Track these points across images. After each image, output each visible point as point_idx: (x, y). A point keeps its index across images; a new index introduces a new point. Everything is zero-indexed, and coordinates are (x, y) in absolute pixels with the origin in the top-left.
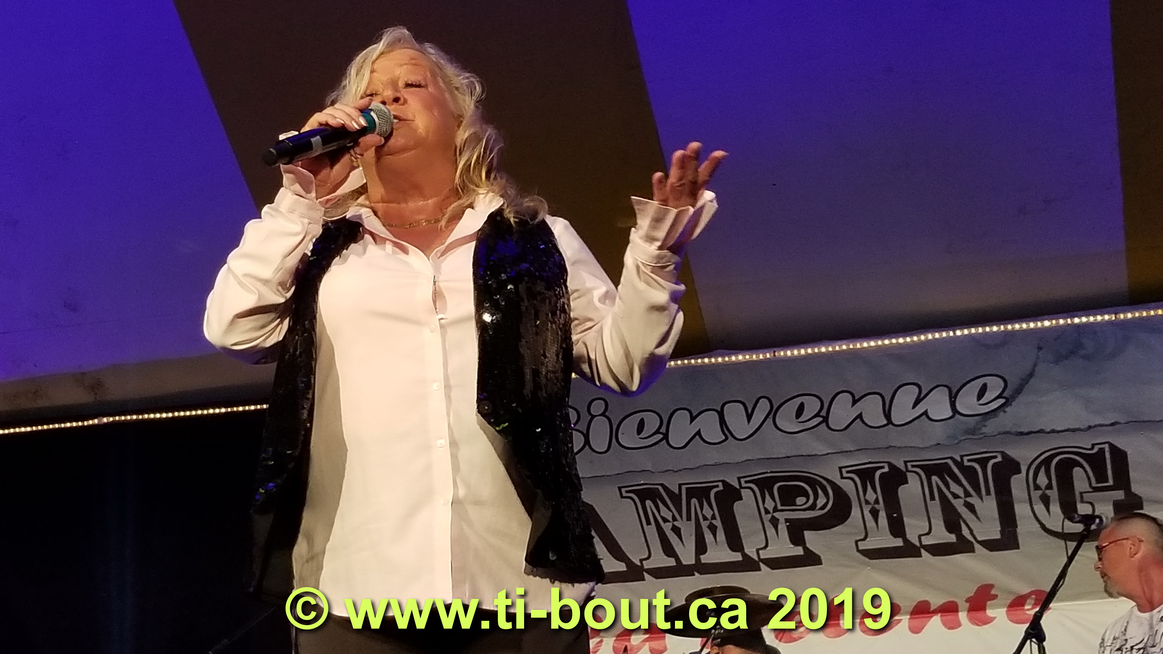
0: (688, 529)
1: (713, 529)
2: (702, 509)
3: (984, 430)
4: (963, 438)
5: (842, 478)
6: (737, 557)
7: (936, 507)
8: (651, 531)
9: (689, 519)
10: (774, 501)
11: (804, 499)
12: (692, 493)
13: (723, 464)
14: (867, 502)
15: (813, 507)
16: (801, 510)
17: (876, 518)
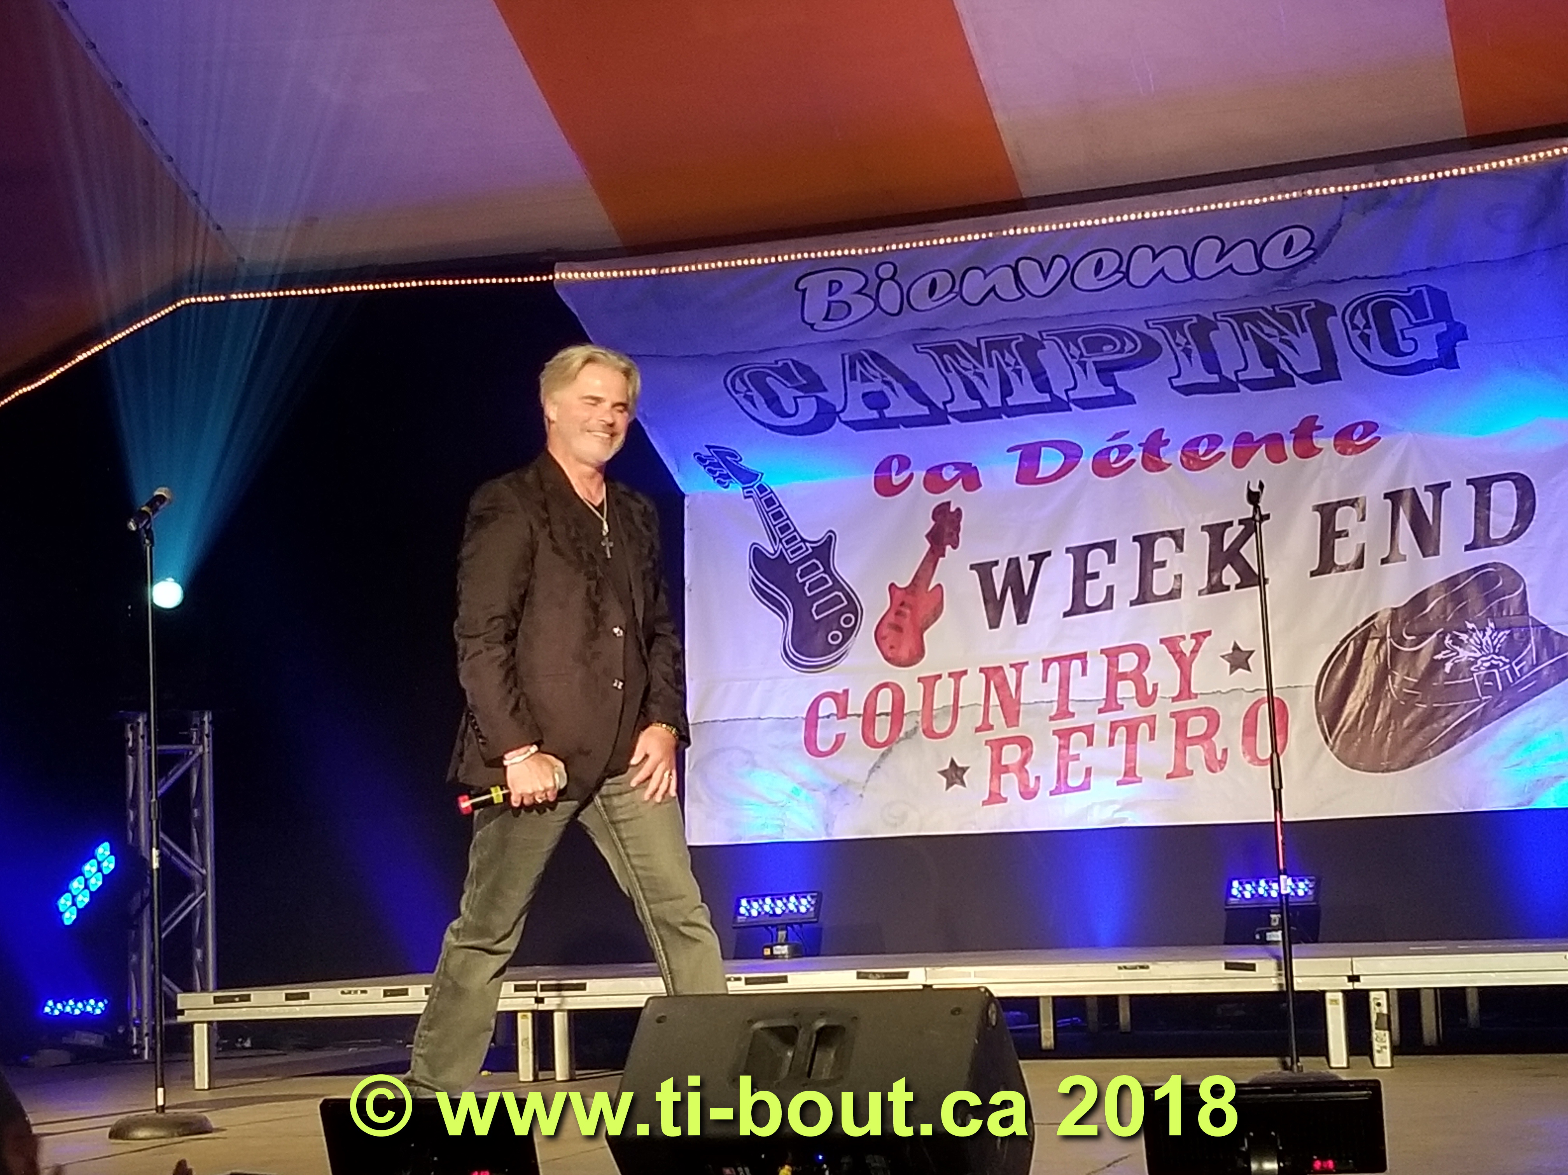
0: (992, 376)
1: (1019, 374)
2: (1004, 358)
4: (1274, 289)
5: (1149, 329)
6: (1045, 398)
7: (1252, 348)
9: (992, 367)
10: (1080, 349)
11: (1110, 347)
12: (991, 345)
13: (1021, 318)
14: (1178, 345)
15: (1121, 351)
16: (1108, 354)
17: (1189, 357)
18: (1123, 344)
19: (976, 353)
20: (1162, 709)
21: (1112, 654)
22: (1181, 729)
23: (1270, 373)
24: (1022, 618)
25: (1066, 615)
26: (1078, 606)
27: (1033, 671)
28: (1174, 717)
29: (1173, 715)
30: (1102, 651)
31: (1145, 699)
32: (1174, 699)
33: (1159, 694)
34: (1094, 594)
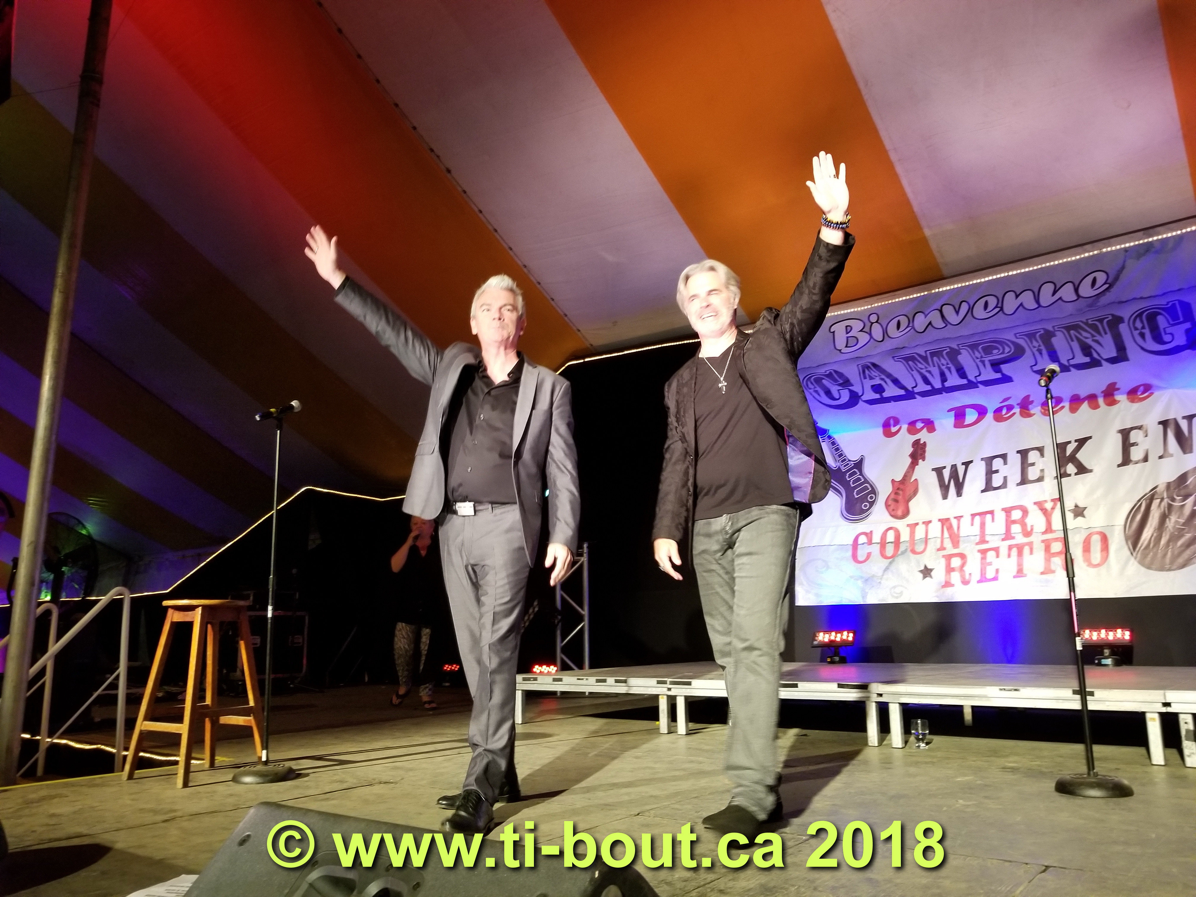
0: (936, 371)
1: (949, 369)
2: (940, 360)
3: (1099, 304)
4: (1087, 310)
5: (1017, 338)
6: (965, 382)
7: (1076, 345)
8: (915, 373)
9: (934, 366)
10: (980, 353)
11: (997, 351)
12: (933, 354)
13: (947, 338)
14: (1034, 347)
15: (1003, 353)
16: (996, 355)
17: (1041, 354)
18: (1004, 349)
19: (925, 359)
20: (1037, 539)
21: (1008, 511)
22: (1047, 548)
23: (1087, 360)
24: (959, 494)
25: (983, 491)
26: (989, 487)
27: (966, 521)
28: (1043, 542)
29: (1043, 541)
30: (1003, 509)
31: (1027, 533)
32: (1044, 533)
33: (1035, 531)
34: (997, 481)
